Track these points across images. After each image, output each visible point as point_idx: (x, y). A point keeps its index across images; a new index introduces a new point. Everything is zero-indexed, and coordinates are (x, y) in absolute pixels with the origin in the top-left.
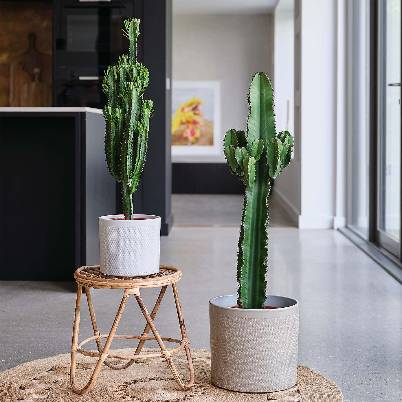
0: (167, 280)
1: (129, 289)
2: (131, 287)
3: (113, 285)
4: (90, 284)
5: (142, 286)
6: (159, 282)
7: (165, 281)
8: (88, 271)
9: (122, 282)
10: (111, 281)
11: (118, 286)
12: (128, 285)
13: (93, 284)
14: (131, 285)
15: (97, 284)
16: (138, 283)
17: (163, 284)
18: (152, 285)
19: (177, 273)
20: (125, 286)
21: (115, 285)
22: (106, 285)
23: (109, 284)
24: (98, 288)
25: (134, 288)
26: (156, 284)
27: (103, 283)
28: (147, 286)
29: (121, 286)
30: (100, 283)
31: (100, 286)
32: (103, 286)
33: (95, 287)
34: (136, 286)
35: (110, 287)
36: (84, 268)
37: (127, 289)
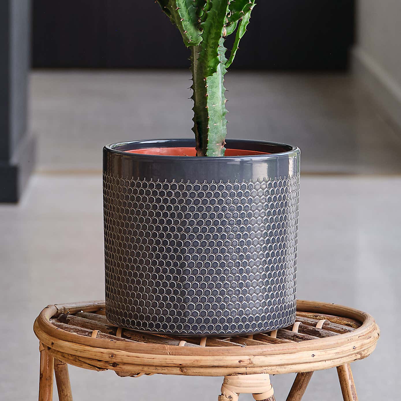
0: (350, 346)
1: (240, 376)
2: (243, 370)
3: (188, 363)
4: (107, 362)
5: (279, 365)
6: (329, 354)
7: (345, 350)
8: (69, 318)
9: (216, 355)
10: (181, 352)
11: (202, 367)
12: (237, 362)
13: (118, 359)
14: (247, 365)
15: (133, 362)
16: (266, 357)
17: (340, 359)
18: (306, 364)
19: (371, 326)
20: (226, 367)
21: (193, 364)
22: (164, 363)
23: (173, 359)
24: (131, 374)
25: (255, 373)
26: (319, 361)
27: (153, 359)
28: (293, 365)
29: (213, 365)
30: (144, 359)
31: (143, 368)
32: (154, 368)
33: (124, 371)
34: (260, 368)
35: (177, 371)
36: (57, 309)
37: (232, 376)
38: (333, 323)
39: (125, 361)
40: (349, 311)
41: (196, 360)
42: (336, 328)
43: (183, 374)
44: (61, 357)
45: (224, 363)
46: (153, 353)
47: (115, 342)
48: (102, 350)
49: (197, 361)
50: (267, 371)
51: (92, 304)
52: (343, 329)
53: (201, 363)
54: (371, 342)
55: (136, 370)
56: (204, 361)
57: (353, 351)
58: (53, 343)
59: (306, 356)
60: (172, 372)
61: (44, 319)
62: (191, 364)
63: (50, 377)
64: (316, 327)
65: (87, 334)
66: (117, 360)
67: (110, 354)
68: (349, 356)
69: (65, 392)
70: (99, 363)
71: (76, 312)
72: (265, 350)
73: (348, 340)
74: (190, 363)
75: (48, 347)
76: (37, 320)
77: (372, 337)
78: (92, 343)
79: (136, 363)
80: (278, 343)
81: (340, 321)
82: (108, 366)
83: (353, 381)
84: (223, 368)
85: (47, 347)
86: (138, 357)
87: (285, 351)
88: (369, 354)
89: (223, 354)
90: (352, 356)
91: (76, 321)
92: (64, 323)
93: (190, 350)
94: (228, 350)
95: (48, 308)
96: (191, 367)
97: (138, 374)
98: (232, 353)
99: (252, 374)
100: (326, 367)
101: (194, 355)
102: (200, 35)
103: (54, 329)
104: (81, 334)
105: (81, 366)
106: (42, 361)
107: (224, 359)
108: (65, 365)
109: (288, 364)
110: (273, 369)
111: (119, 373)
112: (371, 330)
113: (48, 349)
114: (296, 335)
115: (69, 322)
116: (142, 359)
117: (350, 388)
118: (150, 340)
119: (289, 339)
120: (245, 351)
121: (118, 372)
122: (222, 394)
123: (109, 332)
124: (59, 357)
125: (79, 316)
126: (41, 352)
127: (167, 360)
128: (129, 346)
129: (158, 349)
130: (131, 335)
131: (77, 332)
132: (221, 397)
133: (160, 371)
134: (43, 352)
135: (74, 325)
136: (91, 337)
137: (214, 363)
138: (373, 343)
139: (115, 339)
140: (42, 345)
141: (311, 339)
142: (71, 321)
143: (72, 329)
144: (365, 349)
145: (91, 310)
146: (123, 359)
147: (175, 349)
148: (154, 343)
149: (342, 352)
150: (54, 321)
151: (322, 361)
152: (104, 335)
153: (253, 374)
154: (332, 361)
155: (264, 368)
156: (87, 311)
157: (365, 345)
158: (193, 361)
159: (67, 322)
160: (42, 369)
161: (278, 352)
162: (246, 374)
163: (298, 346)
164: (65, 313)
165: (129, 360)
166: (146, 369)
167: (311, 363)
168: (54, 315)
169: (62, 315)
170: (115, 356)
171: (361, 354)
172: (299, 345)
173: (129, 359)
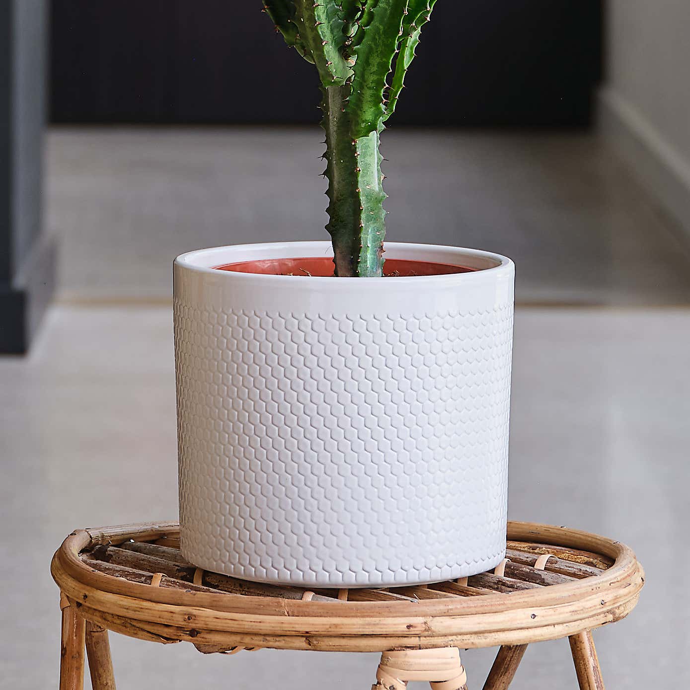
1: (407, 651)
2: (415, 641)
3: (318, 628)
5: (476, 633)
6: (560, 614)
7: (587, 607)
8: (111, 553)
9: (368, 616)
10: (308, 610)
11: (343, 637)
12: (403, 628)
13: (201, 624)
14: (420, 632)
15: (225, 628)
16: (453, 618)
17: (578, 621)
18: (522, 630)
19: (630, 566)
20: (386, 636)
21: (329, 631)
22: (278, 630)
23: (295, 624)
24: (221, 649)
25: (435, 646)
26: (544, 626)
27: (260, 622)
28: (499, 633)
29: (362, 633)
30: (244, 623)
31: (242, 639)
32: (261, 638)
33: (210, 644)
34: (443, 638)
35: (302, 643)
36: (91, 537)
37: (394, 652)
38: (563, 559)
39: (211, 627)
40: (590, 539)
41: (334, 625)
42: (570, 569)
43: (312, 649)
44: (100, 620)
45: (382, 630)
46: (259, 613)
47: (195, 595)
48: (170, 607)
49: (336, 626)
50: (455, 642)
51: (148, 527)
52: (581, 570)
53: (342, 630)
54: (630, 592)
55: (230, 642)
56: (347, 627)
57: (600, 608)
58: (85, 596)
59: (521, 616)
60: (292, 645)
61: (70, 553)
62: (325, 631)
63: (80, 654)
64: (535, 567)
65: (143, 579)
66: (198, 625)
67: (185, 614)
68: (594, 617)
69: (105, 680)
70: (166, 630)
71: (122, 542)
72: (450, 607)
73: (593, 590)
74: (323, 630)
75: (77, 602)
76: (56, 556)
77: (633, 584)
78: (154, 595)
79: (230, 630)
80: (472, 595)
81: (576, 557)
82: (182, 634)
83: (597, 658)
84: (380, 638)
85: (75, 604)
86: (234, 620)
87: (486, 608)
88: (628, 614)
89: (380, 614)
90: (599, 616)
91: (124, 557)
92: (102, 561)
93: (323, 607)
94: (388, 607)
95: (75, 534)
96: (324, 636)
97: (233, 649)
98: (396, 612)
99: (429, 648)
100: (554, 635)
101: (330, 617)
102: (350, 67)
103: (88, 571)
104: (133, 579)
105: (135, 635)
106: (64, 625)
107: (381, 622)
108: (104, 632)
109: (490, 632)
110: (466, 640)
111: (200, 648)
112: (630, 572)
113: (77, 606)
114: (501, 581)
115: (112, 559)
116: (241, 622)
117: (592, 672)
118: (251, 590)
119: (490, 587)
120: (417, 609)
121: (199, 645)
122: (379, 683)
123: (180, 575)
124: (97, 619)
125: (127, 547)
126: (63, 610)
127: (284, 625)
128: (219, 601)
129: (269, 605)
130: (219, 581)
131: (126, 576)
132: (377, 687)
133: (271, 644)
134: (67, 611)
135: (119, 564)
136: (150, 584)
137: (364, 630)
138: (634, 594)
139: (192, 588)
140: (65, 598)
141: (527, 587)
142: (114, 557)
143: (117, 570)
144: (621, 605)
145: (148, 539)
146: (207, 623)
147: (298, 607)
148: (259, 595)
149: (582, 610)
150: (84, 557)
151: (548, 625)
152: (174, 581)
153: (432, 648)
154: (565, 625)
155: (450, 638)
156: (140, 540)
157: (620, 597)
158: (328, 627)
159: (107, 558)
160: (65, 640)
161: (473, 610)
162: (420, 649)
163: (508, 600)
164: (105, 544)
165: (219, 625)
166: (247, 640)
167: (530, 630)
168: (86, 547)
169: (100, 546)
170: (193, 618)
171: (614, 613)
172: (510, 598)
173: (218, 622)
